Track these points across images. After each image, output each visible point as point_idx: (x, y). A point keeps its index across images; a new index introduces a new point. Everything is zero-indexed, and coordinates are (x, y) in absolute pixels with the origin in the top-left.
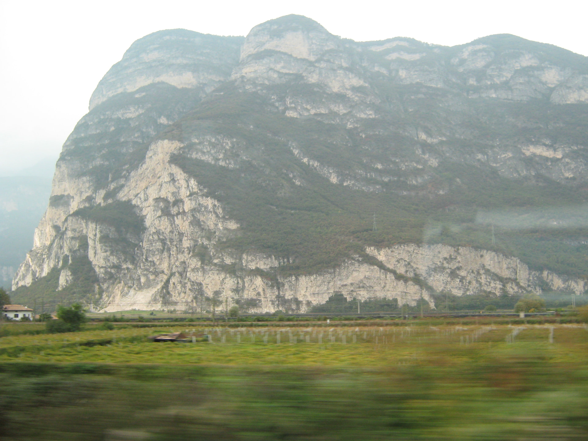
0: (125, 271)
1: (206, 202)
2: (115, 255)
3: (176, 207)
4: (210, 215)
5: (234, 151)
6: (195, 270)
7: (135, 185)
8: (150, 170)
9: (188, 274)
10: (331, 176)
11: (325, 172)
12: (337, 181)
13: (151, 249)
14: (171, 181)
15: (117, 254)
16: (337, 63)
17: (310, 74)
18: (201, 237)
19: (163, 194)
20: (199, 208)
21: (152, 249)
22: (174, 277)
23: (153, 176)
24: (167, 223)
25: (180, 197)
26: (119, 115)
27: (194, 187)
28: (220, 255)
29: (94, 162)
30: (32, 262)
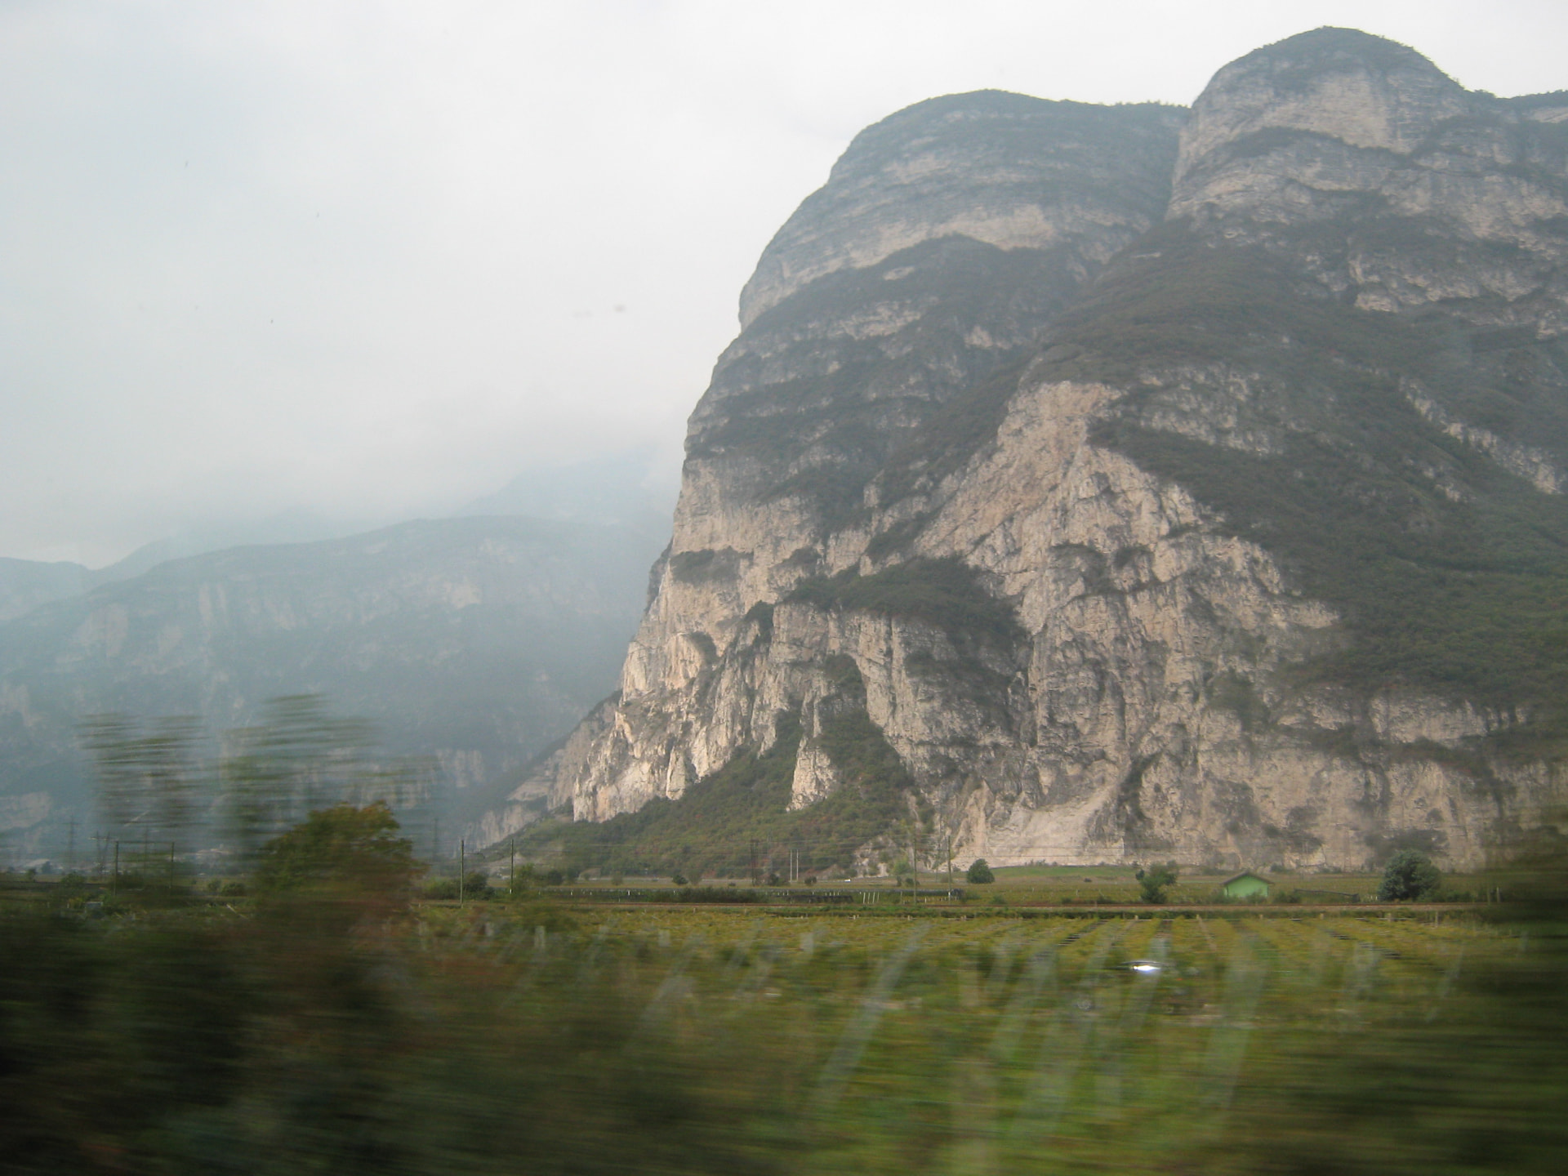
0: (989, 752)
1: (1226, 553)
2: (956, 710)
3: (1127, 568)
4: (1243, 589)
5: (1261, 408)
6: (1227, 749)
7: (971, 512)
8: (1016, 469)
9: (1201, 760)
10: (1536, 473)
11: (1519, 462)
12: (1556, 486)
13: (1062, 689)
14: (1101, 495)
15: (963, 705)
16: (1479, 153)
17: (1404, 188)
18: (1224, 652)
19: (1078, 532)
20: (1206, 570)
21: (1067, 690)
22: (1155, 768)
23: (1030, 486)
24: (1104, 616)
25: (1134, 540)
26: (848, 331)
27: (1181, 508)
28: (1300, 704)
29: (802, 457)
30: (632, 734)
